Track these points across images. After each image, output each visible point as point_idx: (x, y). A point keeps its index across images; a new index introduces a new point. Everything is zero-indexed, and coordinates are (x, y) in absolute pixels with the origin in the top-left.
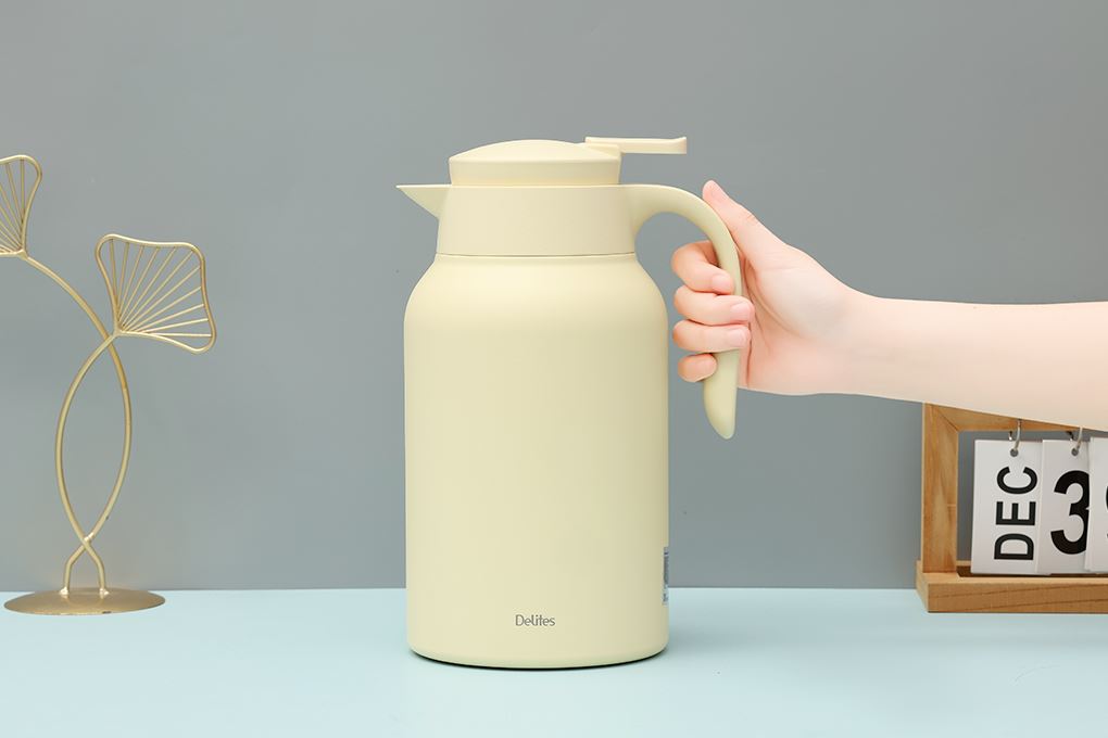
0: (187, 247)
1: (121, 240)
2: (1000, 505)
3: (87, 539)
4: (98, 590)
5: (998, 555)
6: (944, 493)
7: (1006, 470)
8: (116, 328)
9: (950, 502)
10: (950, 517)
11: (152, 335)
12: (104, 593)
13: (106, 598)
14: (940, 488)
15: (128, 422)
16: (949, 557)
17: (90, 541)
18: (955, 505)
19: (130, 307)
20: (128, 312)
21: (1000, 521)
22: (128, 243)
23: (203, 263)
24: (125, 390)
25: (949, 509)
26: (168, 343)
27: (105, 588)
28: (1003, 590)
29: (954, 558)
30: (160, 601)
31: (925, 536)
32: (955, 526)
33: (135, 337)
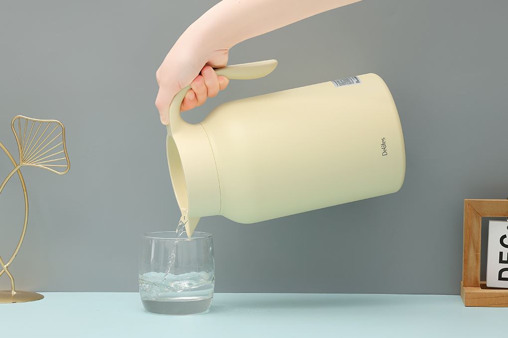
0: (57, 122)
1: (24, 118)
2: (501, 253)
3: (5, 266)
4: (11, 291)
5: (500, 278)
6: (474, 247)
7: (505, 236)
8: (21, 162)
9: (477, 252)
10: (477, 259)
11: (39, 165)
12: (14, 293)
13: (15, 295)
14: (472, 245)
15: (27, 208)
16: (477, 279)
17: (7, 267)
18: (479, 254)
19: (28, 151)
20: (26, 154)
21: (501, 261)
22: (27, 119)
23: (64, 130)
24: (25, 193)
25: (477, 255)
26: (47, 170)
27: (15, 290)
28: (502, 296)
29: (479, 280)
30: (42, 297)
31: (464, 269)
32: (480, 264)
33: (30, 166)
